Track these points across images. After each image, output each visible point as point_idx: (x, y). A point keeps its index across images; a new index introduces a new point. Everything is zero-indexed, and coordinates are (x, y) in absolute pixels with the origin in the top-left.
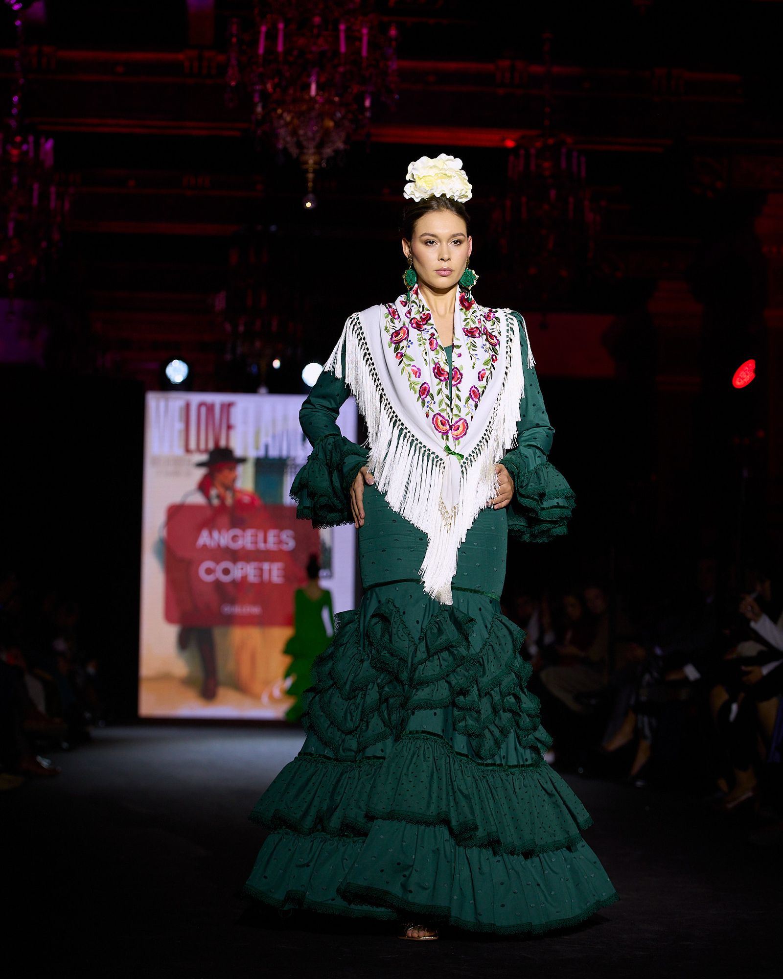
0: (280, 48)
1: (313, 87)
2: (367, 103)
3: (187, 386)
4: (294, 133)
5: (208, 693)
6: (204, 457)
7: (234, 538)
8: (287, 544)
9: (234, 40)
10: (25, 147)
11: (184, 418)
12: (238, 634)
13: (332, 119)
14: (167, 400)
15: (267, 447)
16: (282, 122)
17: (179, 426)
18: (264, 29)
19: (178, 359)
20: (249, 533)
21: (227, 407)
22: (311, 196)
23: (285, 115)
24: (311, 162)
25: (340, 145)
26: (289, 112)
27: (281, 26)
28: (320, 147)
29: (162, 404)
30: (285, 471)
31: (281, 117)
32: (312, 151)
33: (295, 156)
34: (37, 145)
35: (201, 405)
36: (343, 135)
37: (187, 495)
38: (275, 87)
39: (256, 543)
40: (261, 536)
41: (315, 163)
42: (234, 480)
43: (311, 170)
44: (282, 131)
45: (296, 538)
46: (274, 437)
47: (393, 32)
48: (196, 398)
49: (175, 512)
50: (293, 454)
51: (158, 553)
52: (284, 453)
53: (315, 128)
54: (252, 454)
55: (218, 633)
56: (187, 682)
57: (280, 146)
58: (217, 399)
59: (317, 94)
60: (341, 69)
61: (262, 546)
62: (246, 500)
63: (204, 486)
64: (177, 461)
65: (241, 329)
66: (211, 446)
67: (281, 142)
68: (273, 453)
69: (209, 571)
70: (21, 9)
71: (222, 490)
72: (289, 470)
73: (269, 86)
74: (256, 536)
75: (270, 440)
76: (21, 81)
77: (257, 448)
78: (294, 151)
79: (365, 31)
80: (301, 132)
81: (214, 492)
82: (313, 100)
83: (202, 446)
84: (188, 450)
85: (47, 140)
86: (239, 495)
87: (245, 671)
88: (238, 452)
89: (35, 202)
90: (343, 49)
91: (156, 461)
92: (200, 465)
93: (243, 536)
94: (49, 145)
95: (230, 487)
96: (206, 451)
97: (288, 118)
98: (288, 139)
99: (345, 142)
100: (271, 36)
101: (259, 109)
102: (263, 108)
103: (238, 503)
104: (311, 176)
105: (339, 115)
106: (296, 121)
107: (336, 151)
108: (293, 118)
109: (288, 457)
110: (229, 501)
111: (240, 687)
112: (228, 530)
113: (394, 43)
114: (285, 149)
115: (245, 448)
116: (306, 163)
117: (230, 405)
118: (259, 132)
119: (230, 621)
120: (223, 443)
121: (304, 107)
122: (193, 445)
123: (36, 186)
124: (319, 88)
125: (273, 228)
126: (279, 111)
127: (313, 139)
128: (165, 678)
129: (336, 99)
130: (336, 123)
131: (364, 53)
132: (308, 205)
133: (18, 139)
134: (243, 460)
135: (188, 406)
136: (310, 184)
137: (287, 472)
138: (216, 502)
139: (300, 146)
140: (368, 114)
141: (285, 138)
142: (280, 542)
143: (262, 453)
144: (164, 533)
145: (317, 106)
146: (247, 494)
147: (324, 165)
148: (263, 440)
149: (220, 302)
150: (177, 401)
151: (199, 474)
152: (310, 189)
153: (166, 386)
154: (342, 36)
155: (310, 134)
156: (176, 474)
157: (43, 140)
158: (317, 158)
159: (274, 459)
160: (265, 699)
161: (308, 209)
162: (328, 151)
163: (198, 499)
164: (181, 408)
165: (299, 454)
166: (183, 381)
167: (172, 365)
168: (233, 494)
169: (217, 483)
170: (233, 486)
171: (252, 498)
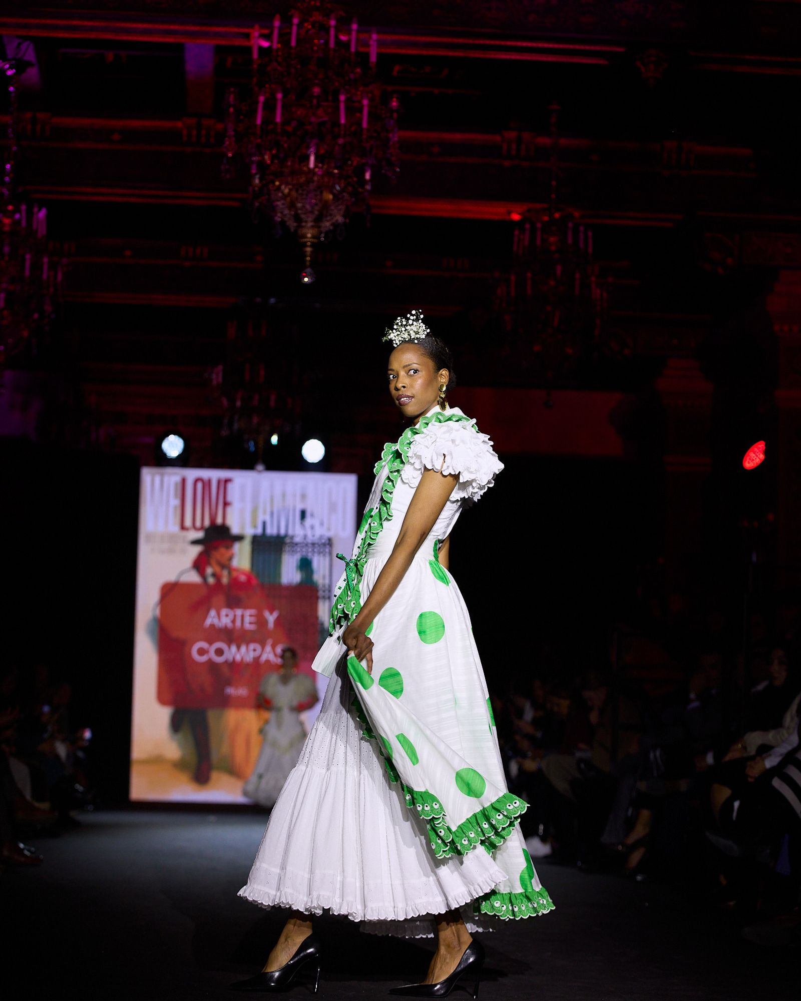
0: (278, 118)
1: (312, 158)
2: (368, 176)
3: (183, 461)
4: (292, 206)
5: (201, 777)
6: (200, 535)
9: (231, 110)
10: (17, 216)
11: (179, 494)
12: (233, 716)
13: (332, 193)
14: (162, 475)
15: (264, 524)
16: (280, 194)
17: (175, 502)
18: (262, 99)
19: (174, 434)
20: (247, 613)
21: (224, 484)
22: (309, 271)
23: (283, 187)
24: (309, 235)
25: (340, 219)
26: (287, 184)
27: (279, 96)
28: (318, 220)
30: (283, 549)
31: (278, 188)
32: (310, 224)
33: (292, 230)
34: (30, 214)
35: (197, 481)
36: (343, 208)
37: (182, 573)
38: (273, 158)
39: (255, 623)
41: (313, 237)
42: (230, 559)
43: (309, 244)
44: (280, 204)
46: (272, 514)
47: (394, 104)
48: (192, 474)
49: (169, 591)
50: (290, 532)
51: (151, 632)
52: (283, 532)
53: (314, 201)
54: (249, 532)
55: (212, 715)
56: (180, 765)
57: (278, 219)
58: (214, 475)
59: (316, 166)
60: (341, 141)
62: (243, 578)
63: (199, 565)
64: (172, 538)
65: (239, 404)
67: (279, 215)
68: (271, 531)
69: (202, 652)
70: (14, 74)
71: (218, 569)
72: (287, 548)
73: (266, 157)
74: (255, 616)
75: (268, 518)
76: (15, 148)
77: (255, 527)
78: (292, 224)
79: (365, 102)
80: (299, 205)
81: (209, 571)
82: (311, 172)
83: (198, 524)
84: (183, 528)
85: (39, 210)
86: (234, 574)
87: (239, 754)
88: (235, 530)
89: (27, 272)
90: (343, 120)
91: (149, 537)
92: (195, 542)
94: (42, 214)
95: (226, 565)
96: (202, 528)
97: (286, 190)
98: (286, 212)
99: (344, 216)
100: (270, 107)
101: (257, 181)
102: (261, 179)
103: (235, 583)
104: (309, 249)
105: (338, 188)
106: (294, 194)
107: (336, 225)
108: (290, 190)
109: (286, 536)
110: (225, 580)
113: (395, 115)
114: (283, 223)
115: (243, 527)
116: (305, 236)
117: (227, 481)
118: (257, 204)
119: (225, 702)
120: (219, 521)
121: (303, 180)
122: (188, 522)
123: (28, 257)
124: (317, 160)
125: (272, 301)
126: (277, 183)
127: (312, 212)
128: (156, 761)
129: (336, 171)
130: (334, 195)
131: (365, 124)
132: (306, 280)
133: (10, 208)
134: (240, 538)
135: (184, 481)
136: (308, 258)
137: (285, 551)
138: (211, 580)
139: (298, 219)
140: (368, 187)
141: (282, 212)
143: (259, 531)
144: (158, 612)
145: (316, 178)
146: (244, 573)
147: (322, 238)
148: (260, 519)
149: (217, 376)
150: (173, 476)
151: (195, 551)
152: (308, 264)
153: (162, 461)
154: (342, 106)
155: (308, 207)
156: (171, 551)
157: (36, 210)
158: (315, 231)
159: (272, 537)
161: (306, 284)
162: (327, 224)
163: (193, 577)
164: (176, 484)
165: (298, 532)
166: (179, 456)
167: (168, 439)
168: (230, 573)
169: (213, 562)
170: (229, 564)
171: (249, 577)
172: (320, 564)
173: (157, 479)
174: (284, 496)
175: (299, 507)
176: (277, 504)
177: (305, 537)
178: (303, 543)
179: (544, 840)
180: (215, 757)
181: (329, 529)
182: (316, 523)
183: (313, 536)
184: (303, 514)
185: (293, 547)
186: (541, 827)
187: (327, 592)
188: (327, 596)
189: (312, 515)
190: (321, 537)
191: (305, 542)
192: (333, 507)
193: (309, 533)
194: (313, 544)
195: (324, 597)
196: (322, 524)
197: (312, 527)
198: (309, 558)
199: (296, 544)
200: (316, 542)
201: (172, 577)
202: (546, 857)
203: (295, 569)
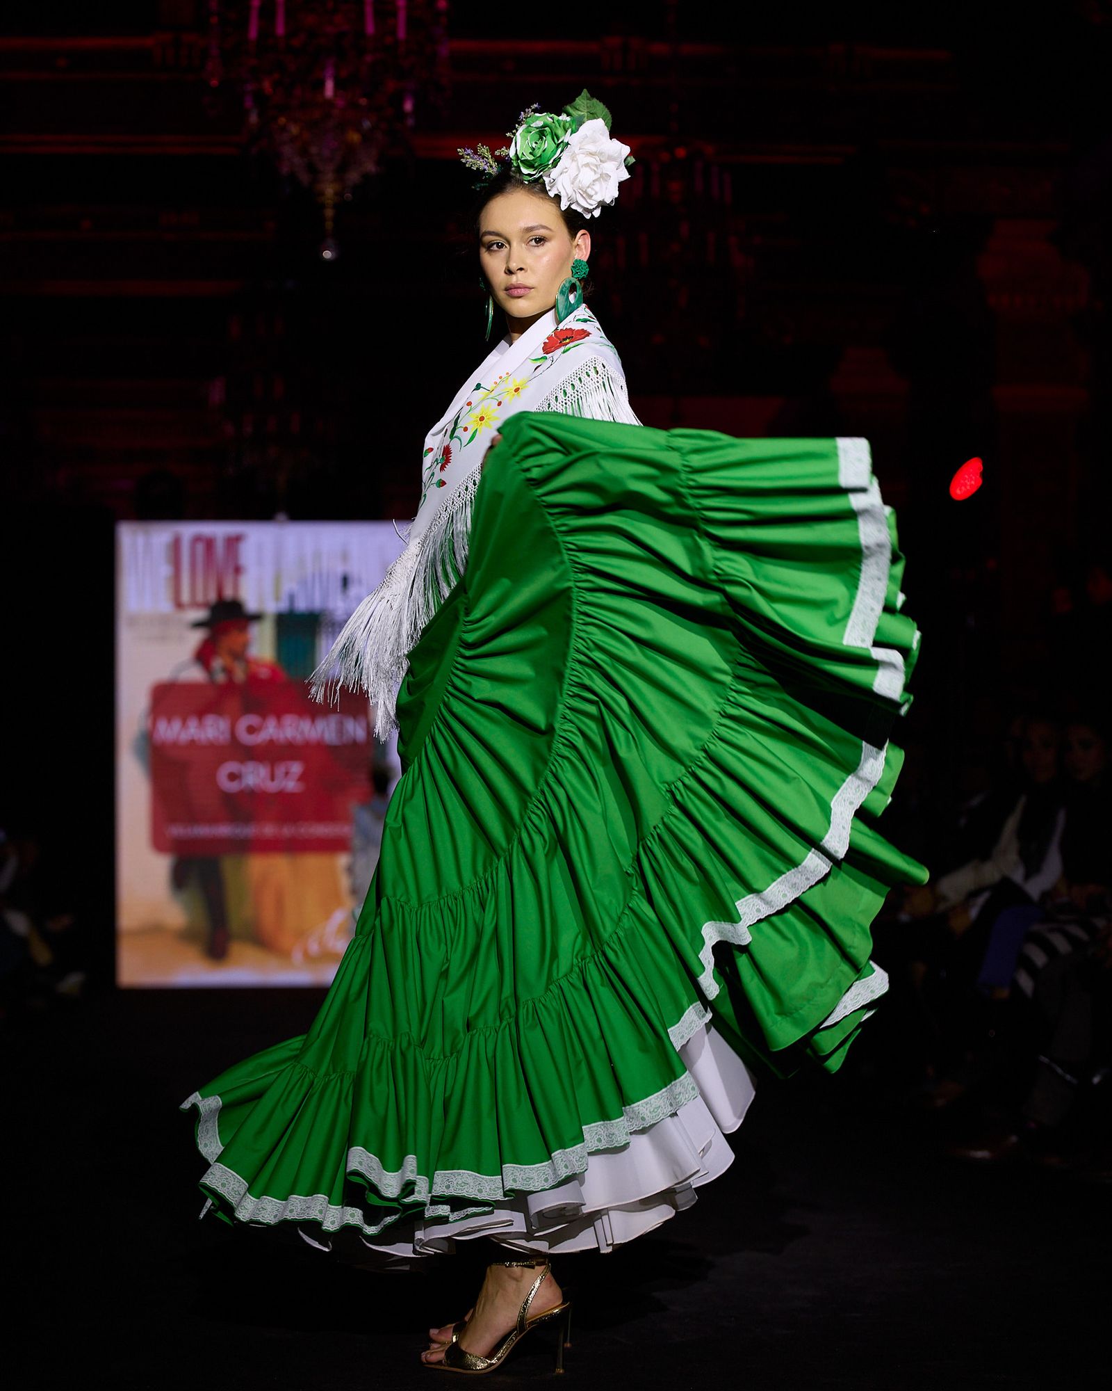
0: (280, 29)
1: (329, 85)
2: (408, 106)
4: (304, 151)
5: (216, 950)
6: (201, 614)
7: (252, 729)
9: (214, 20)
11: (172, 559)
12: (258, 866)
13: (358, 130)
14: (147, 535)
15: (292, 598)
16: (286, 136)
17: (165, 570)
18: (256, 3)
20: (272, 722)
21: (233, 542)
22: (330, 242)
23: (290, 126)
24: (329, 192)
25: (370, 167)
26: (296, 121)
28: (341, 171)
29: (141, 540)
30: (319, 631)
31: (284, 129)
32: (330, 176)
33: (306, 183)
35: (197, 539)
36: (374, 152)
37: (179, 669)
38: (274, 86)
41: (336, 194)
42: (245, 645)
43: (329, 204)
44: (287, 150)
46: (302, 583)
47: (443, 4)
48: (188, 530)
49: (164, 694)
50: (329, 606)
51: (139, 753)
52: (317, 604)
53: (334, 144)
54: (271, 607)
56: (187, 936)
57: (285, 170)
58: (218, 530)
59: (335, 95)
60: (369, 58)
62: (264, 673)
63: (204, 656)
64: (164, 621)
65: (248, 429)
66: (212, 596)
67: (286, 164)
68: (302, 605)
71: (229, 661)
72: (323, 629)
73: (267, 85)
75: (295, 588)
77: (277, 598)
78: (304, 178)
80: (314, 150)
81: (217, 663)
82: (329, 104)
83: (200, 598)
84: (179, 605)
86: (253, 668)
90: (370, 28)
91: (133, 621)
92: (198, 625)
93: (265, 725)
95: (239, 655)
96: (205, 605)
97: (294, 130)
98: (296, 160)
99: (378, 163)
100: (267, 13)
101: (254, 118)
102: (259, 116)
103: (253, 679)
104: (329, 212)
105: (367, 124)
106: (306, 135)
107: (366, 176)
108: (302, 130)
109: (323, 611)
110: (240, 676)
111: (262, 941)
112: (241, 716)
113: (444, 20)
114: (292, 175)
115: (261, 600)
116: (323, 194)
117: (238, 539)
118: (255, 150)
121: (317, 115)
122: (185, 597)
124: (337, 86)
126: (282, 120)
127: (331, 159)
128: (154, 930)
129: (363, 101)
130: (363, 135)
131: (401, 33)
132: (327, 254)
134: (257, 617)
135: (177, 541)
136: (329, 225)
137: (321, 633)
138: (220, 677)
139: (312, 169)
140: (410, 122)
141: (291, 160)
143: (283, 606)
144: (147, 724)
145: (335, 112)
146: (265, 666)
147: (348, 196)
148: (286, 588)
149: (216, 393)
150: (162, 535)
151: (196, 638)
152: (329, 232)
154: (369, 10)
155: (326, 152)
156: (163, 638)
158: (337, 186)
159: (303, 615)
160: (297, 956)
161: (328, 261)
162: (353, 176)
163: (195, 674)
164: (167, 545)
165: (337, 605)
168: (246, 666)
169: (222, 651)
170: (244, 654)
171: (274, 672)
175: (339, 569)
176: (309, 568)
184: (345, 581)
189: (360, 582)
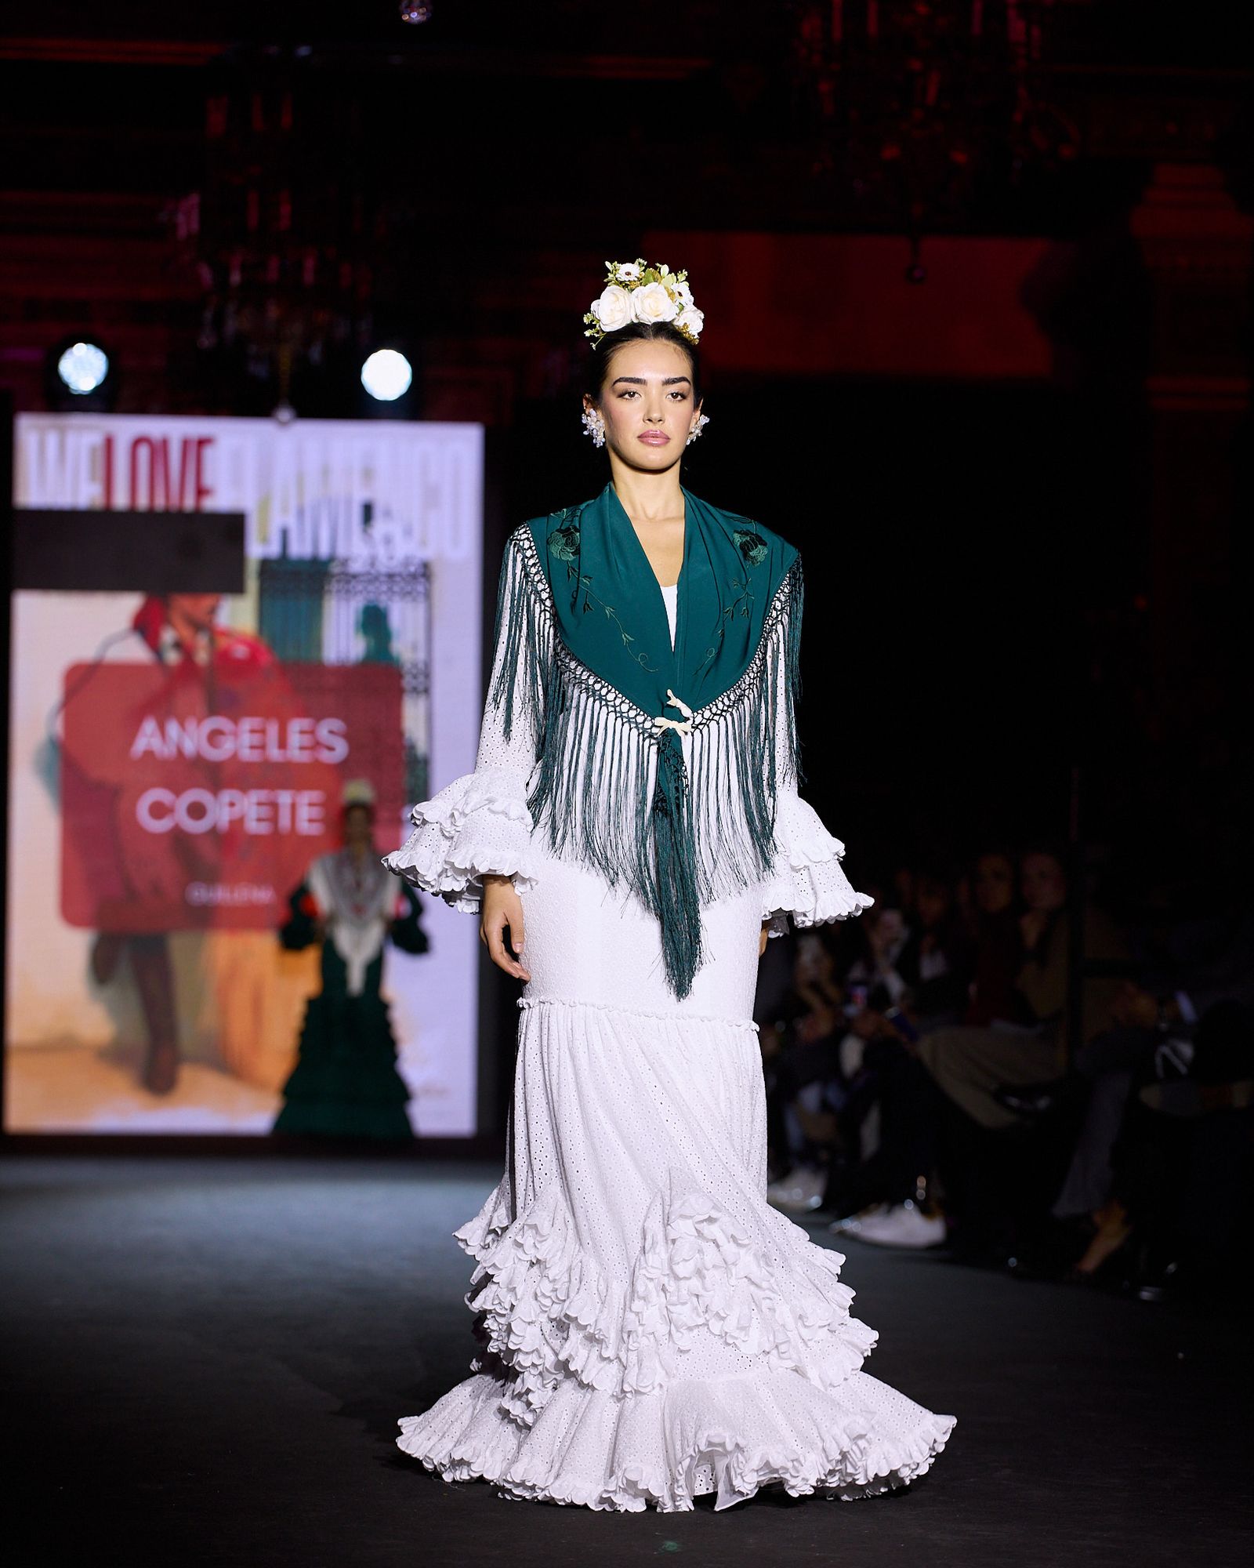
3: (106, 400)
5: (158, 1079)
7: (214, 736)
8: (331, 749)
11: (100, 472)
14: (62, 432)
15: (285, 534)
17: (92, 489)
19: (86, 342)
20: (247, 724)
21: (197, 448)
30: (326, 588)
35: (137, 442)
37: (108, 643)
39: (262, 747)
40: (273, 730)
42: (213, 609)
45: (347, 736)
46: (301, 513)
48: (127, 428)
50: (341, 551)
51: (44, 770)
52: (324, 551)
54: (252, 551)
55: (179, 945)
56: (114, 1055)
58: (175, 429)
61: (274, 753)
62: (241, 652)
63: (147, 624)
65: (235, 278)
68: (299, 549)
69: (159, 810)
71: (186, 633)
72: (334, 586)
74: (263, 732)
75: (292, 522)
77: (265, 539)
81: (168, 636)
86: (223, 642)
87: (240, 1027)
93: (236, 735)
95: (203, 625)
103: (222, 658)
109: (332, 559)
110: (202, 656)
111: (230, 1065)
112: (200, 721)
117: (203, 443)
119: (206, 918)
125: (303, 51)
128: (61, 1046)
135: (109, 444)
137: (330, 591)
138: (172, 657)
142: (317, 745)
143: (274, 550)
144: (58, 727)
146: (243, 641)
148: (277, 521)
149: (187, 218)
150: (85, 432)
153: (60, 400)
159: (301, 562)
163: (135, 651)
164: (93, 450)
165: (357, 551)
166: (97, 389)
167: (72, 353)
168: (212, 641)
169: (176, 618)
170: (210, 621)
171: (254, 648)
172: (404, 619)
173: (52, 440)
174: (326, 472)
175: (359, 496)
176: (312, 492)
177: (373, 562)
178: (369, 573)
179: (925, 1210)
180: (188, 1034)
181: (423, 543)
182: (396, 530)
183: (391, 558)
184: (368, 512)
185: (348, 582)
186: (921, 1182)
187: (421, 678)
188: (421, 688)
189: (388, 514)
190: (407, 562)
191: (373, 571)
192: (431, 497)
193: (381, 552)
194: (391, 576)
195: (415, 690)
196: (408, 532)
197: (388, 540)
198: (382, 605)
199: (355, 576)
200: (397, 570)
201: (87, 652)
202: (933, 1247)
203: (352, 631)
